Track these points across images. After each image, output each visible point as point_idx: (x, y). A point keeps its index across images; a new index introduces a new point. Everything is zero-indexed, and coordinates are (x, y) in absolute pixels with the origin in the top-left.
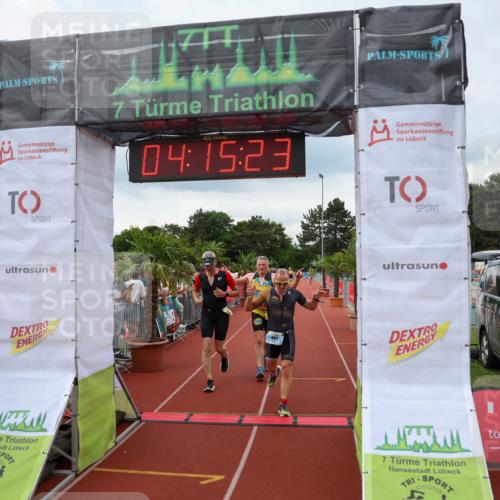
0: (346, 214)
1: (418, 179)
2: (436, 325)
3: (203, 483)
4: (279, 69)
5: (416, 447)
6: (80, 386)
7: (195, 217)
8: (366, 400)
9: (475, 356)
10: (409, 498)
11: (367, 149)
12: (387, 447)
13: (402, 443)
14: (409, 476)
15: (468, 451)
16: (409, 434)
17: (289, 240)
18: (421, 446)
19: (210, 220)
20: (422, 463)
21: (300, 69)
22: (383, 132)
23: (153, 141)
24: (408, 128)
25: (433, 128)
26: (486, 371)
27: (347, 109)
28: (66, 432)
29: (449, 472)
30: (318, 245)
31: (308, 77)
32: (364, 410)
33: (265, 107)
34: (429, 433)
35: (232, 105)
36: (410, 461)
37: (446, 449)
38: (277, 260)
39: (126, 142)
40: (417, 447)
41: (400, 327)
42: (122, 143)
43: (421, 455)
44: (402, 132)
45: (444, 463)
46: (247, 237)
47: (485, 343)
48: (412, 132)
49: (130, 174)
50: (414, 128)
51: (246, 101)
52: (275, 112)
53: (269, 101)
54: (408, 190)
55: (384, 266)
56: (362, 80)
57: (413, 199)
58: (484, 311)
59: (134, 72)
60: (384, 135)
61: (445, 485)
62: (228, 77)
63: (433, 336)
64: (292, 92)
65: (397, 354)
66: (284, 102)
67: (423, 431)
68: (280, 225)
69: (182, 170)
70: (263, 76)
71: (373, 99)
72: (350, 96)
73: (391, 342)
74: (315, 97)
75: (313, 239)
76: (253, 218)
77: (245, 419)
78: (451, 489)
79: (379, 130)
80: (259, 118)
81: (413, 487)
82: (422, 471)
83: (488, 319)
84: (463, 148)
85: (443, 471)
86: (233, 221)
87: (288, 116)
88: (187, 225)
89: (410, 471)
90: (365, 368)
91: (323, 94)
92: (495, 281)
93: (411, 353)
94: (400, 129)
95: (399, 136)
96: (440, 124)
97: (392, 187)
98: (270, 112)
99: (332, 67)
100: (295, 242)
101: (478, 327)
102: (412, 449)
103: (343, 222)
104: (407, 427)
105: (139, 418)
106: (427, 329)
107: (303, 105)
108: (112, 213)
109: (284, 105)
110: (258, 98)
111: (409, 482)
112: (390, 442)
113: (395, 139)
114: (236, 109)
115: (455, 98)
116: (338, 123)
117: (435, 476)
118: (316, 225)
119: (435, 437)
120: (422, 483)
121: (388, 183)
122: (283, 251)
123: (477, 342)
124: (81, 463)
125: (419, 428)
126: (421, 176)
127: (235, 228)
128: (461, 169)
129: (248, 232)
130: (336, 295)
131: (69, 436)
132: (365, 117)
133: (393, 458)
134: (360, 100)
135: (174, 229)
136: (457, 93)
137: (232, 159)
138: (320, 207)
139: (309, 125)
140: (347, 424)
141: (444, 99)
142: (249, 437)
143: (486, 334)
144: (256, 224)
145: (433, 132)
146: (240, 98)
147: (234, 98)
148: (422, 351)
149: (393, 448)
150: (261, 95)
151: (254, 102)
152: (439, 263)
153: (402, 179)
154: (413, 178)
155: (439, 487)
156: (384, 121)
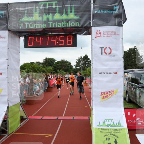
0: (89, 59)
1: (109, 48)
2: (114, 90)
3: (46, 137)
4: (69, 15)
5: (108, 125)
6: (9, 109)
7: (45, 59)
8: (94, 112)
9: (125, 99)
10: (106, 140)
11: (95, 39)
12: (100, 125)
14: (106, 134)
15: (123, 126)
16: (106, 122)
17: (72, 67)
18: (109, 125)
19: (49, 60)
20: (110, 130)
21: (75, 15)
22: (99, 34)
24: (107, 33)
25: (114, 33)
26: (127, 104)
27: (89, 27)
28: (5, 123)
29: (117, 132)
30: (81, 68)
31: (78, 17)
32: (93, 115)
33: (65, 26)
34: (112, 122)
35: (55, 25)
36: (106, 130)
37: (117, 126)
39: (23, 36)
41: (104, 91)
43: (109, 128)
44: (105, 34)
45: (116, 130)
46: (60, 65)
47: (127, 96)
51: (59, 24)
52: (68, 28)
53: (66, 24)
54: (106, 51)
55: (99, 73)
56: (93, 18)
57: (108, 54)
58: (127, 87)
60: (100, 35)
61: (116, 136)
62: (54, 17)
63: (113, 93)
64: (73, 22)
65: (103, 99)
66: (71, 24)
67: (110, 121)
68: (70, 62)
69: (40, 45)
70: (64, 17)
71: (96, 24)
72: (90, 23)
73: (101, 95)
74: (80, 24)
75: (79, 66)
76: (62, 60)
77: (59, 118)
78: (118, 137)
79: (98, 33)
80: (63, 29)
81: (107, 137)
82: (110, 132)
83: (128, 89)
84: (122, 39)
85: (116, 132)
86: (56, 61)
87: (71, 29)
88: (43, 62)
89: (106, 132)
91: (82, 23)
92: (130, 78)
93: (107, 98)
94: (104, 33)
95: (104, 35)
96: (115, 32)
97: (102, 50)
98: (66, 28)
99: (85, 15)
100: (74, 67)
101: (125, 91)
102: (107, 126)
103: (88, 61)
104: (105, 120)
105: (27, 118)
106: (111, 91)
107: (76, 26)
109: (70, 25)
110: (63, 23)
111: (106, 135)
114: (56, 26)
116: (86, 31)
117: (113, 134)
118: (80, 62)
119: (113, 122)
120: (110, 136)
122: (70, 70)
124: (10, 132)
125: (109, 120)
127: (57, 63)
128: (121, 45)
131: (6, 124)
132: (94, 30)
133: (101, 129)
134: (93, 25)
135: (39, 63)
136: (120, 23)
137: (55, 41)
138: (81, 57)
139: (78, 32)
140: (88, 119)
141: (117, 25)
142: (60, 123)
143: (128, 93)
144: (63, 62)
145: (114, 34)
146: (57, 23)
147: (56, 23)
148: (110, 98)
149: (101, 126)
150: (64, 22)
151: (62, 24)
152: (115, 73)
153: (104, 48)
154: (108, 48)
155: (114, 137)
156: (100, 31)
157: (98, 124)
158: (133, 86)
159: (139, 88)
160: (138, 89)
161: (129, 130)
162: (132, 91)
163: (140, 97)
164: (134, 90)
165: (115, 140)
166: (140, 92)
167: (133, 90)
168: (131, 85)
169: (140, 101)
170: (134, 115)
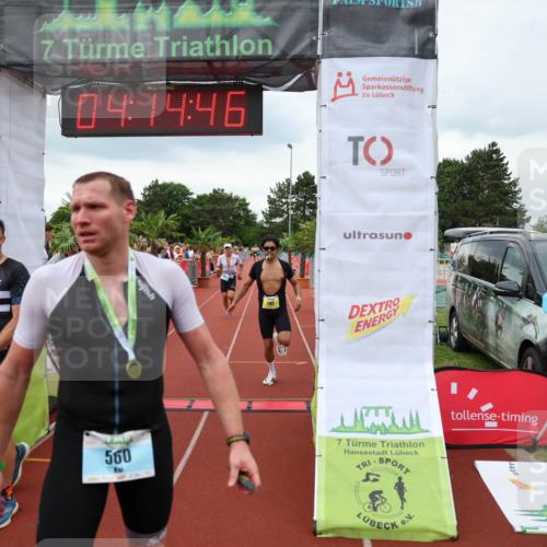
1: (384, 140)
2: (398, 299)
4: (234, 10)
7: (150, 188)
8: (322, 379)
9: (442, 338)
10: (364, 481)
11: (331, 105)
12: (343, 429)
13: (359, 425)
14: (365, 458)
15: (427, 431)
16: (367, 415)
17: (254, 217)
18: (378, 428)
19: (167, 191)
21: (258, 11)
22: (347, 86)
23: (89, 89)
24: (375, 83)
25: (403, 84)
26: (454, 354)
27: (309, 59)
30: (286, 222)
31: (267, 21)
32: (319, 390)
33: (218, 53)
34: (387, 415)
35: (179, 49)
36: (366, 444)
37: (405, 430)
38: (240, 238)
39: (57, 89)
40: (374, 429)
41: (360, 302)
42: (53, 91)
43: (379, 437)
44: (368, 88)
45: (403, 444)
46: (208, 212)
47: (455, 325)
48: (379, 87)
49: (62, 127)
50: (382, 83)
51: (196, 45)
52: (229, 59)
53: (223, 46)
54: (373, 152)
55: (345, 235)
56: (327, 25)
57: (378, 162)
58: (455, 291)
59: (66, 6)
60: (348, 90)
61: (401, 467)
62: (176, 16)
63: (395, 311)
64: (248, 38)
65: (357, 330)
66: (239, 48)
67: (382, 412)
68: (244, 200)
69: (123, 124)
70: (216, 17)
71: (338, 48)
72: (313, 44)
73: (351, 317)
74: (274, 44)
75: (281, 216)
76: (214, 191)
77: (195, 404)
78: (408, 470)
79: (343, 84)
80: (210, 66)
81: (368, 469)
82: (379, 453)
83: (458, 300)
84: (434, 107)
86: (192, 194)
87: (243, 65)
88: (141, 198)
89: (366, 453)
90: (322, 346)
91: (282, 41)
92: (467, 260)
93: (371, 329)
94: (367, 83)
95: (365, 91)
96: (409, 80)
97: (356, 148)
98: (223, 60)
99: (293, 10)
100: (260, 218)
101: (448, 308)
102: (369, 431)
103: (312, 198)
104: (365, 408)
106: (388, 304)
107: (260, 52)
108: (42, 172)
109: (239, 51)
110: (209, 42)
111: (364, 465)
112: (346, 424)
113: (361, 94)
114: (185, 54)
115: (427, 51)
116: (299, 76)
117: (392, 458)
118: (284, 200)
120: (378, 465)
121: (351, 143)
122: (247, 228)
123: (446, 323)
125: (377, 409)
126: (386, 136)
127: (195, 202)
128: (431, 130)
129: (209, 207)
130: (302, 275)
132: (328, 69)
133: (348, 440)
134: (323, 50)
136: (429, 46)
137: (180, 113)
138: (288, 181)
139: (268, 76)
140: (305, 408)
141: (416, 53)
142: (198, 424)
143: (456, 315)
144: (218, 198)
145: (402, 88)
146: (189, 41)
147: (182, 41)
148: (383, 327)
149: (349, 430)
150: (213, 39)
151: (205, 47)
152: (403, 233)
153: (366, 139)
154: (379, 139)
155: (396, 469)
156: (349, 74)
157: (339, 423)
158: (475, 288)
159: (495, 297)
160: (492, 298)
161: (448, 447)
162: (470, 308)
163: (499, 327)
164: (480, 303)
165: (397, 481)
166: (498, 312)
167: (476, 302)
168: (470, 286)
169: (497, 345)
170: (473, 394)
